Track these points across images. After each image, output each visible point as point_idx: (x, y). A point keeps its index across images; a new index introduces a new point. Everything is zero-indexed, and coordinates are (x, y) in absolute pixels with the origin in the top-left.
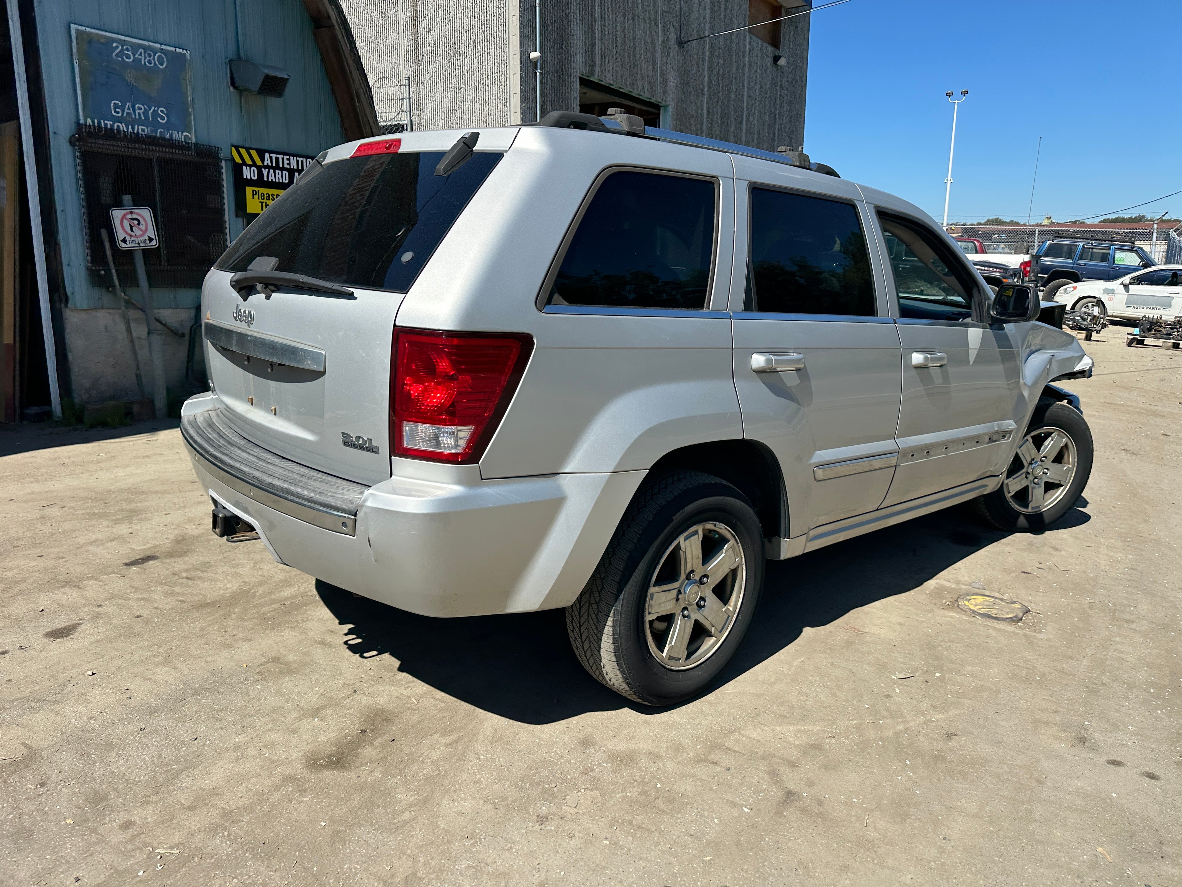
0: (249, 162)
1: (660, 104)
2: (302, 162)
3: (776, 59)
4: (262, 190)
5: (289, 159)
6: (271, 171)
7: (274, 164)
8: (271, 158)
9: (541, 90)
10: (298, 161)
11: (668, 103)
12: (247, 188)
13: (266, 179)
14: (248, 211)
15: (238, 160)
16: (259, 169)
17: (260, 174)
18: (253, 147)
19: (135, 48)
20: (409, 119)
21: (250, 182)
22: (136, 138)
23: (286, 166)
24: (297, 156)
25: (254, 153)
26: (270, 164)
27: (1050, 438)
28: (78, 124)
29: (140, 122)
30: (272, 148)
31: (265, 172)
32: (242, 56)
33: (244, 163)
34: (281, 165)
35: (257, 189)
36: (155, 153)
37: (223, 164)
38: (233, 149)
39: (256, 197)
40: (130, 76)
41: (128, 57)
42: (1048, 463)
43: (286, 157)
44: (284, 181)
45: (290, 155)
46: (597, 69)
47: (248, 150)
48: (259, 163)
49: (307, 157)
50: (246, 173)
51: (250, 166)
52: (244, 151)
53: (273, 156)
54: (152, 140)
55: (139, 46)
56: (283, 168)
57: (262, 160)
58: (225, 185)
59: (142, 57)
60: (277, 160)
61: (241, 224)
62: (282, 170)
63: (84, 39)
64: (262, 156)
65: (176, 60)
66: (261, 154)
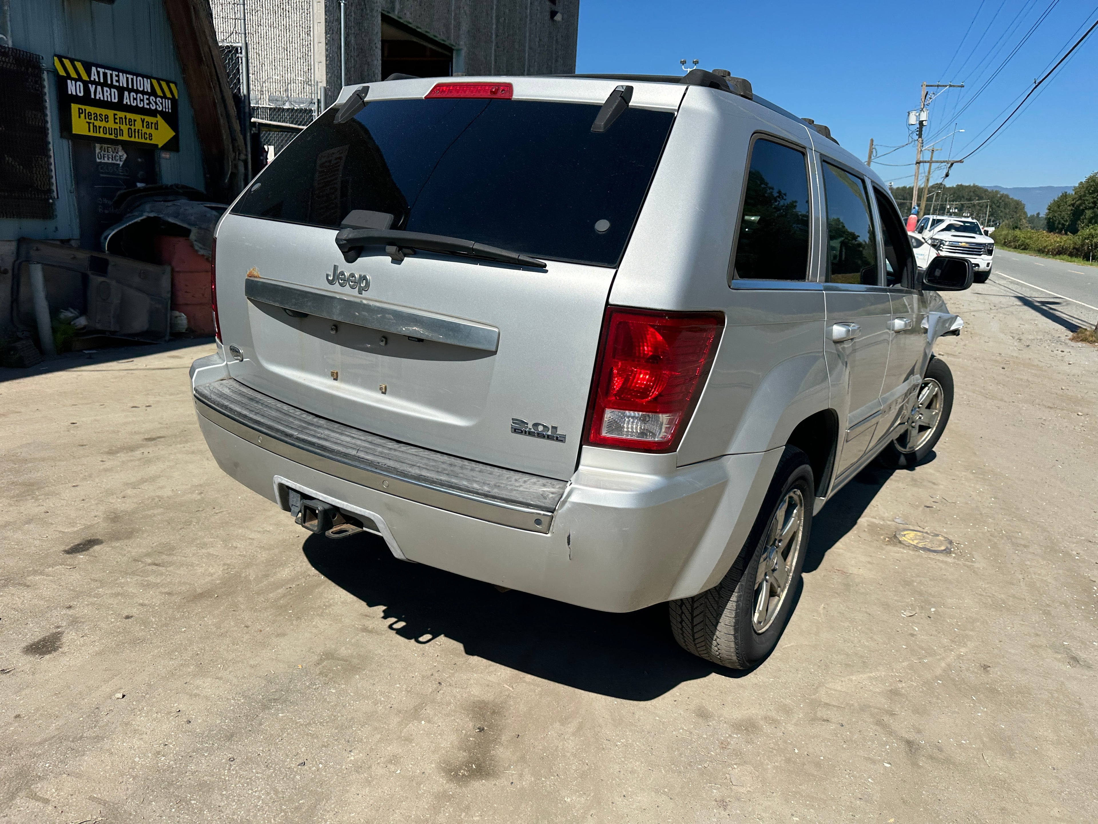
0: (74, 75)
1: (453, 48)
2: (132, 79)
3: (553, 14)
4: (89, 109)
5: (118, 76)
6: (99, 88)
7: (102, 81)
8: (98, 72)
9: (345, 22)
10: (127, 78)
11: (460, 47)
12: (72, 105)
13: (93, 96)
14: (74, 132)
15: (62, 73)
16: (86, 84)
17: (87, 90)
18: (78, 58)
20: (243, 42)
21: (76, 99)
23: (115, 83)
24: (126, 72)
25: (79, 65)
26: (97, 80)
27: (927, 388)
30: (99, 62)
31: (92, 88)
33: (69, 77)
34: (109, 82)
35: (83, 107)
37: (45, 76)
38: (56, 58)
39: (82, 116)
42: (924, 410)
43: (115, 73)
44: (113, 100)
45: (119, 71)
46: (397, 6)
47: (72, 61)
48: (85, 77)
49: (137, 75)
50: (72, 88)
51: (76, 80)
52: (68, 63)
53: (101, 71)
56: (112, 85)
57: (89, 75)
58: (48, 100)
60: (105, 75)
61: (68, 144)
62: (110, 88)
64: (88, 70)
66: (87, 68)
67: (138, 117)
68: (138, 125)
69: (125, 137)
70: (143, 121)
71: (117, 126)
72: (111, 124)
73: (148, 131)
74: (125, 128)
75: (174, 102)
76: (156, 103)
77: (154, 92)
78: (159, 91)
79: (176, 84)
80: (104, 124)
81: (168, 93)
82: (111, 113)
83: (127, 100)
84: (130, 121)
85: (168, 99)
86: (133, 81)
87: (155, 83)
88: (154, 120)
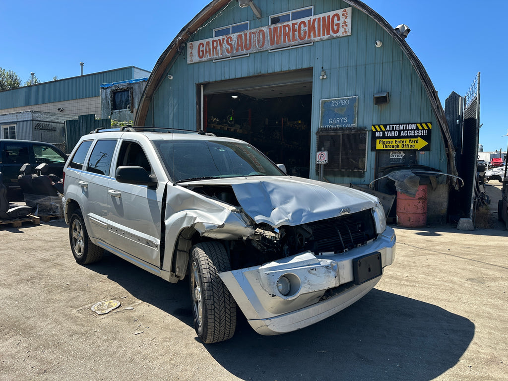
0: (379, 130)
4: (384, 140)
5: (399, 126)
6: (390, 132)
7: (391, 129)
8: (390, 127)
10: (404, 126)
12: (377, 140)
13: (386, 136)
14: (377, 149)
15: (374, 130)
16: (384, 132)
18: (382, 124)
19: (338, 100)
21: (379, 138)
22: (336, 129)
23: (397, 129)
24: (403, 124)
25: (382, 127)
26: (389, 129)
28: (319, 128)
29: (338, 124)
30: (391, 123)
31: (386, 133)
32: (380, 90)
33: (377, 131)
34: (394, 129)
35: (381, 140)
36: (341, 133)
37: (367, 132)
38: (372, 126)
39: (381, 143)
40: (336, 111)
41: (336, 104)
43: (397, 125)
44: (396, 135)
45: (399, 124)
47: (379, 126)
48: (384, 129)
49: (409, 124)
50: (377, 134)
51: (379, 132)
52: (377, 127)
53: (391, 126)
54: (341, 129)
55: (340, 100)
56: (396, 130)
57: (386, 129)
58: (367, 140)
59: (341, 102)
60: (393, 127)
61: (374, 153)
62: (395, 131)
63: (324, 103)
64: (385, 127)
65: (353, 100)
66: (385, 126)
67: (407, 140)
68: (408, 142)
69: (400, 148)
70: (410, 141)
71: (396, 144)
72: (394, 144)
73: (412, 144)
74: (400, 145)
75: (429, 131)
76: (418, 133)
77: (417, 129)
78: (421, 128)
79: (431, 123)
80: (390, 144)
81: (426, 128)
82: (394, 140)
83: (402, 134)
84: (403, 141)
85: (425, 130)
86: (406, 126)
87: (418, 125)
88: (416, 139)
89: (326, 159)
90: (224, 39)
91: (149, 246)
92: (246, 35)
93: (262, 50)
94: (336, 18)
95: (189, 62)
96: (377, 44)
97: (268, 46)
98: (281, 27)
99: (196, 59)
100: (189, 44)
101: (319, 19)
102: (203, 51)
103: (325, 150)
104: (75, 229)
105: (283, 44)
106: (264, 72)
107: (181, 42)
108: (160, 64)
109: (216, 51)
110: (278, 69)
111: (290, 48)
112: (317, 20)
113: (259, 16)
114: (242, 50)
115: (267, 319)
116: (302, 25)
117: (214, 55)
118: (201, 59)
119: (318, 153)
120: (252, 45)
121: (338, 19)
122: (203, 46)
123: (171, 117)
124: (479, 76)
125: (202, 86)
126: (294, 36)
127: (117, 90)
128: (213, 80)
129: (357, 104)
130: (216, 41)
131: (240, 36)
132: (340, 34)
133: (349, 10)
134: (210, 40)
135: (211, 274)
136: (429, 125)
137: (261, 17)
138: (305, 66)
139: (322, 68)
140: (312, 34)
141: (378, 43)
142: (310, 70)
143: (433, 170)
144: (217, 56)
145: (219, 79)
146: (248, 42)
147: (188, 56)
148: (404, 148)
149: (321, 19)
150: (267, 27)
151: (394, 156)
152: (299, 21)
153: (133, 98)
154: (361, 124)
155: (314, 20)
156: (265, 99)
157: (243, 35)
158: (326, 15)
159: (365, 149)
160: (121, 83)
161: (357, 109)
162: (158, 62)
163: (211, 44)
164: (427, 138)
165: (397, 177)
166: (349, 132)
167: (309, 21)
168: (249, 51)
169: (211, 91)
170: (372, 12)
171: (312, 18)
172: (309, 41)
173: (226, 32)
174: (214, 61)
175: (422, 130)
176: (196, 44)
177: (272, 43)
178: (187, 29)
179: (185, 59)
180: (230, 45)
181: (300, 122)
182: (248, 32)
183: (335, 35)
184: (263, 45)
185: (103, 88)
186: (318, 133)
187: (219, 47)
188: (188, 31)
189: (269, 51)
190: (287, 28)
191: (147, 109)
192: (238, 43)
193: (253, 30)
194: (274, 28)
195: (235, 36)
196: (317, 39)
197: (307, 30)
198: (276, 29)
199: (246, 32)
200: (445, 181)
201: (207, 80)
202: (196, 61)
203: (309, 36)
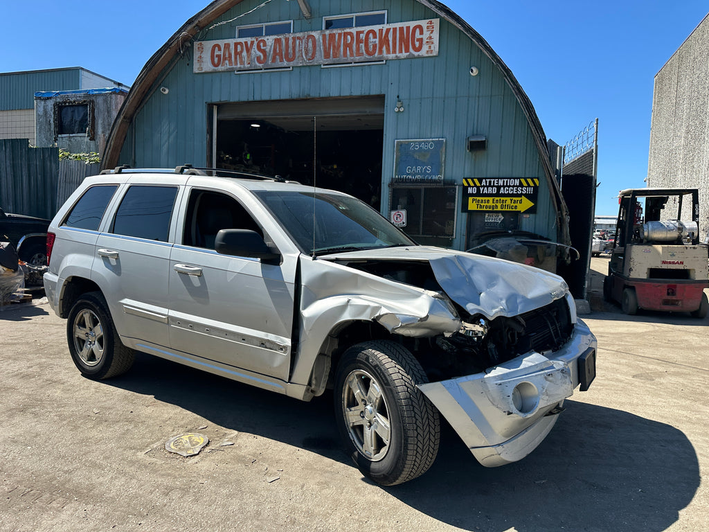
0: (472, 184)
4: (479, 198)
5: (498, 181)
6: (486, 188)
7: (488, 185)
8: (486, 182)
10: (504, 181)
12: (470, 198)
13: (481, 193)
14: (469, 209)
15: (466, 184)
16: (478, 188)
18: (476, 177)
19: (420, 143)
20: (595, 145)
21: (472, 195)
22: (416, 181)
23: (495, 184)
24: (503, 178)
25: (476, 180)
26: (485, 185)
28: (392, 178)
29: (418, 174)
30: (488, 177)
31: (481, 189)
32: (475, 133)
33: (469, 186)
34: (492, 185)
35: (475, 198)
36: (423, 186)
37: (457, 187)
38: (464, 179)
39: (474, 202)
40: (416, 156)
41: (417, 147)
43: (495, 180)
44: (494, 193)
45: (498, 178)
47: (472, 179)
48: (478, 184)
49: (510, 179)
50: (470, 191)
51: (473, 187)
52: (470, 180)
53: (488, 180)
54: (422, 181)
55: (423, 142)
56: (494, 186)
57: (481, 183)
58: (457, 197)
59: (423, 146)
60: (490, 182)
61: (465, 215)
62: (492, 187)
63: (400, 144)
64: (480, 182)
65: (439, 144)
66: (480, 180)
67: (508, 199)
68: (508, 202)
69: (499, 209)
70: (511, 200)
71: (494, 204)
72: (491, 204)
73: (514, 205)
74: (499, 205)
75: (536, 188)
76: (522, 190)
77: (521, 185)
78: (525, 184)
79: (538, 178)
80: (486, 204)
81: (532, 184)
82: (491, 199)
83: (502, 191)
84: (503, 201)
85: (531, 187)
86: (507, 181)
87: (523, 180)
88: (519, 199)
89: (404, 220)
90: (252, 43)
91: (266, 348)
92: (287, 40)
93: (311, 64)
94: (418, 31)
95: (196, 70)
96: (472, 71)
97: (320, 58)
98: (340, 34)
99: (208, 66)
100: (196, 44)
101: (395, 29)
102: (219, 56)
103: (402, 209)
104: (82, 324)
105: (343, 59)
106: (313, 94)
107: (185, 39)
108: (151, 69)
109: (241, 58)
110: (334, 93)
111: (353, 64)
112: (392, 30)
113: (307, 15)
114: (281, 61)
115: (499, 445)
116: (371, 35)
117: (236, 64)
118: (216, 68)
119: (393, 213)
120: (297, 55)
121: (421, 33)
122: (220, 50)
123: (165, 149)
124: (597, 124)
125: (215, 106)
126: (358, 49)
127: (65, 103)
128: (234, 99)
129: (444, 149)
130: (240, 43)
131: (277, 41)
132: (423, 52)
133: (436, 22)
134: (232, 42)
135: (408, 388)
136: (536, 180)
137: (311, 18)
138: (374, 92)
139: (398, 97)
140: (384, 49)
141: (475, 70)
142: (380, 99)
143: (541, 238)
144: (242, 66)
145: (244, 99)
146: (290, 50)
147: (195, 61)
148: (504, 210)
149: (398, 29)
150: (319, 31)
151: (489, 219)
152: (367, 29)
153: (94, 118)
154: (449, 177)
155: (388, 30)
156: (296, 132)
157: (284, 41)
158: (404, 25)
159: (454, 209)
160: (74, 92)
161: (444, 156)
162: (146, 66)
163: (232, 47)
164: (532, 197)
165: (500, 246)
166: (433, 186)
167: (381, 31)
168: (291, 64)
169: (229, 115)
170: (469, 29)
171: (385, 26)
172: (380, 58)
173: (256, 33)
174: (236, 73)
175: (526, 187)
176: (209, 45)
177: (327, 55)
178: (196, 22)
179: (190, 64)
180: (264, 52)
181: (335, 167)
182: (291, 36)
183: (416, 54)
184: (313, 57)
185: (40, 98)
186: (391, 185)
187: (244, 53)
188: (197, 25)
189: (322, 67)
190: (349, 37)
191: (124, 137)
192: (275, 50)
193: (298, 35)
194: (330, 34)
195: (270, 40)
196: (391, 56)
197: (377, 42)
198: (332, 36)
199: (287, 35)
200: (554, 253)
201: (224, 99)
202: (208, 70)
203: (381, 51)
